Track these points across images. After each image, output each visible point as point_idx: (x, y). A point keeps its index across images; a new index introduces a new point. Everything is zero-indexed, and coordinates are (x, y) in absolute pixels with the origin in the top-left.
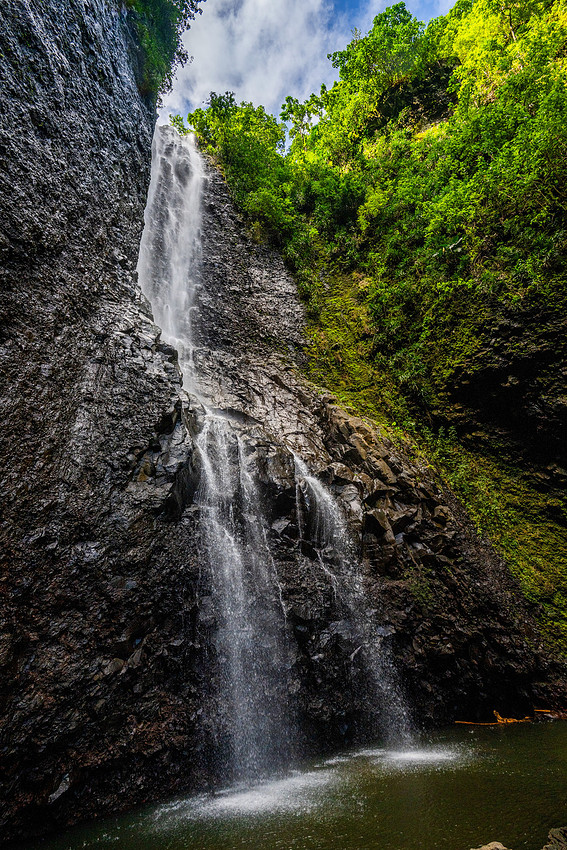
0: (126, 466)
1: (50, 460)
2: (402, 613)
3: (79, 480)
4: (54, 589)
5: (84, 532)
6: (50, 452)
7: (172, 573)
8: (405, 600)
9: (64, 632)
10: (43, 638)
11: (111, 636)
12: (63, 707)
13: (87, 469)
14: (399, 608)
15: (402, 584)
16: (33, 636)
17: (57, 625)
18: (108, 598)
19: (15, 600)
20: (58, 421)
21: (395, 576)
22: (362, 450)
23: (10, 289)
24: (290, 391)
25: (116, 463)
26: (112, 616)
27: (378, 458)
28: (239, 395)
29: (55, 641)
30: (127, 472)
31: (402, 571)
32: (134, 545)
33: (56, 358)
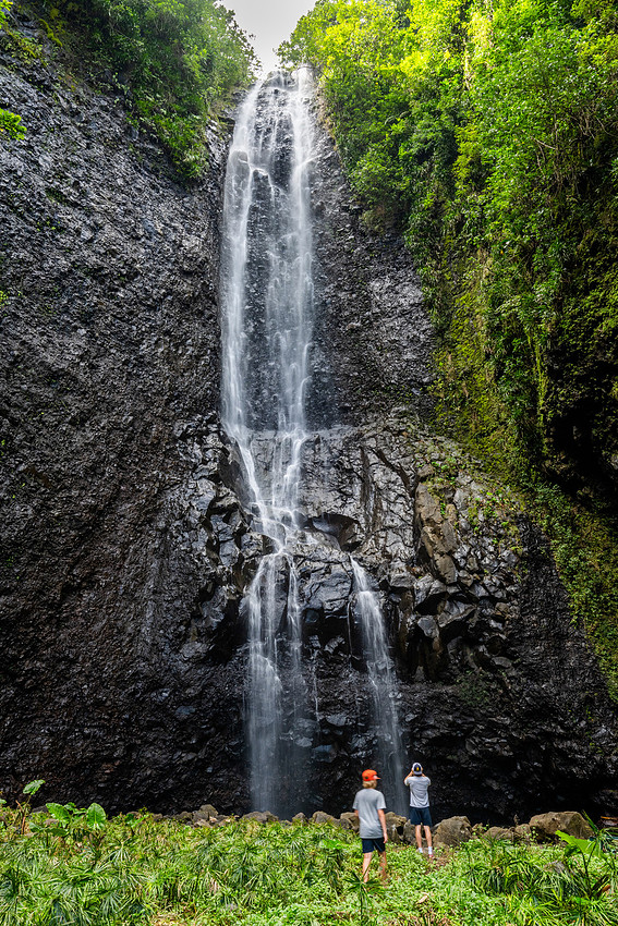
0: (179, 636)
1: (131, 646)
3: (150, 653)
4: (146, 718)
5: (155, 685)
6: (130, 641)
7: (220, 700)
8: (453, 705)
9: (155, 739)
10: (146, 742)
11: (184, 740)
12: (162, 777)
13: (153, 645)
15: (450, 689)
16: (139, 742)
17: (151, 736)
18: (177, 720)
19: (124, 725)
20: (133, 619)
21: (449, 682)
22: (429, 547)
24: (393, 468)
25: (171, 636)
26: (183, 729)
27: (442, 554)
28: (340, 491)
29: (151, 744)
30: (182, 639)
31: (455, 676)
32: (189, 686)
33: (125, 578)
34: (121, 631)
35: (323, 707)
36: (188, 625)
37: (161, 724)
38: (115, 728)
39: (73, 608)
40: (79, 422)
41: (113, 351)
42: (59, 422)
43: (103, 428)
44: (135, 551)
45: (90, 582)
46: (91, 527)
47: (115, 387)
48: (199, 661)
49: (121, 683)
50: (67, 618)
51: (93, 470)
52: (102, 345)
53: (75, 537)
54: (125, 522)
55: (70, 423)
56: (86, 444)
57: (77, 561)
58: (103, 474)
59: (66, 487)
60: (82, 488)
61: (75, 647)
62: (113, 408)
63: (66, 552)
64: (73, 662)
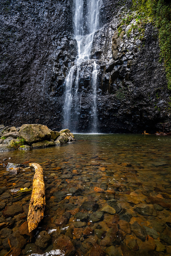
0: (49, 90)
2: (113, 104)
8: (114, 100)
13: (44, 93)
15: (114, 95)
21: (113, 93)
22: (113, 49)
24: (114, 30)
25: (47, 91)
28: (100, 44)
30: (49, 92)
31: (116, 91)
32: (52, 102)
33: (37, 79)
34: (37, 91)
35: (82, 104)
36: (51, 88)
37: (48, 111)
38: (37, 112)
39: (25, 87)
40: (20, 40)
41: (29, 18)
42: (14, 41)
43: (28, 40)
44: (40, 72)
45: (29, 80)
46: (28, 66)
47: (30, 28)
48: (54, 96)
49: (37, 102)
50: (24, 89)
51: (25, 52)
52: (25, 16)
53: (22, 70)
54: (37, 65)
55: (17, 40)
56: (22, 46)
57: (24, 76)
58: (29, 53)
59: (18, 58)
60: (22, 57)
61: (26, 95)
62: (30, 35)
63: (20, 74)
64: (26, 98)
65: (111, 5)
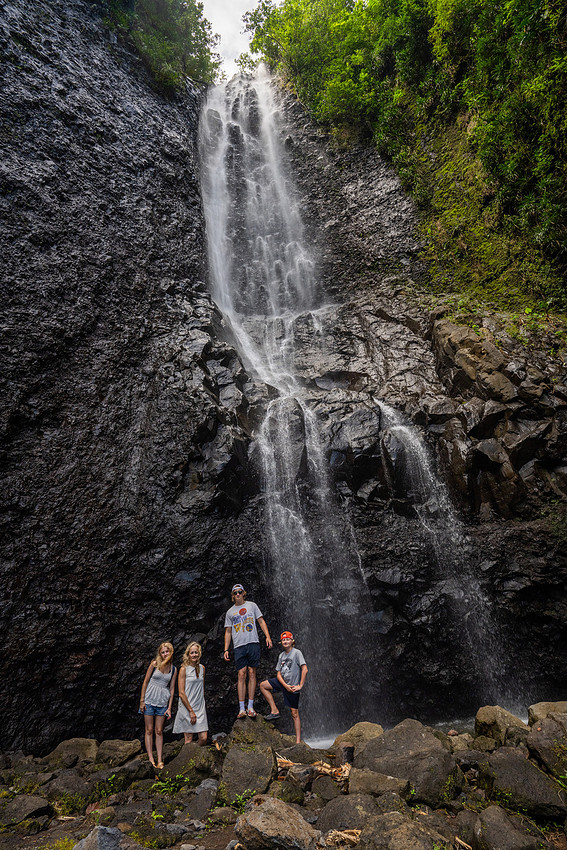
0: (174, 483)
1: (112, 496)
2: (541, 561)
3: (137, 504)
4: (132, 589)
5: (146, 545)
6: (109, 491)
7: (232, 560)
8: (543, 544)
9: (147, 617)
10: (135, 622)
11: (187, 616)
13: (140, 495)
14: (536, 555)
15: (535, 525)
16: (124, 622)
17: (142, 613)
18: (176, 589)
19: (101, 600)
20: (114, 465)
21: (527, 516)
22: (469, 369)
23: (52, 385)
24: (397, 322)
25: (163, 483)
26: (186, 601)
27: (490, 372)
28: (341, 352)
29: (143, 624)
30: (176, 488)
32: (190, 544)
33: (104, 417)
34: (98, 477)
35: (369, 562)
36: (186, 470)
37: (155, 597)
39: (30, 447)
40: (44, 243)
41: (87, 192)
42: (16, 237)
43: (74, 257)
44: (116, 391)
45: (55, 419)
46: (60, 353)
47: (90, 224)
48: (201, 512)
49: (95, 542)
50: (19, 459)
51: (59, 294)
52: (74, 183)
53: (33, 360)
54: (103, 358)
55: (30, 240)
56: (50, 266)
57: (35, 390)
58: (73, 302)
59: (20, 303)
60: (45, 308)
61: (29, 494)
62: (87, 244)
63: (18, 375)
64: (27, 512)
65: (341, 265)
